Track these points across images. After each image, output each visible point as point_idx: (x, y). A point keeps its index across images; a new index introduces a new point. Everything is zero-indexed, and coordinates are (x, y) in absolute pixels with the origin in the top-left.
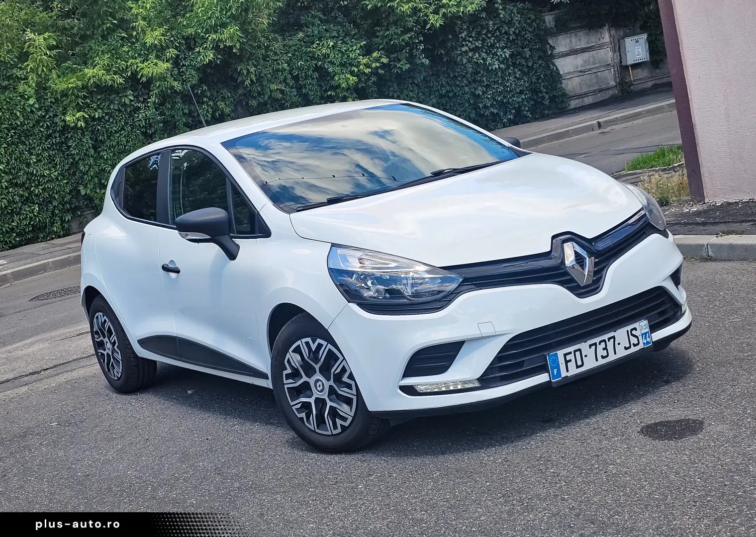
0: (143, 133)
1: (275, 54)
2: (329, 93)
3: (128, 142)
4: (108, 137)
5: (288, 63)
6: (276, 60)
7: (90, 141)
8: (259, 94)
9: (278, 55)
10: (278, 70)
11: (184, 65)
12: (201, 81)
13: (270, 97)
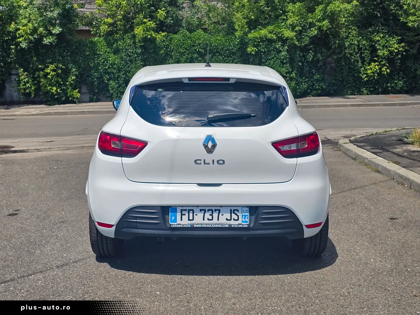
0: (281, 61)
1: (353, 36)
2: (375, 58)
3: (273, 64)
4: (266, 61)
5: (358, 42)
6: (352, 39)
7: (258, 61)
8: (339, 53)
9: (354, 37)
10: (352, 44)
11: (304, 35)
12: (311, 43)
13: (344, 55)
